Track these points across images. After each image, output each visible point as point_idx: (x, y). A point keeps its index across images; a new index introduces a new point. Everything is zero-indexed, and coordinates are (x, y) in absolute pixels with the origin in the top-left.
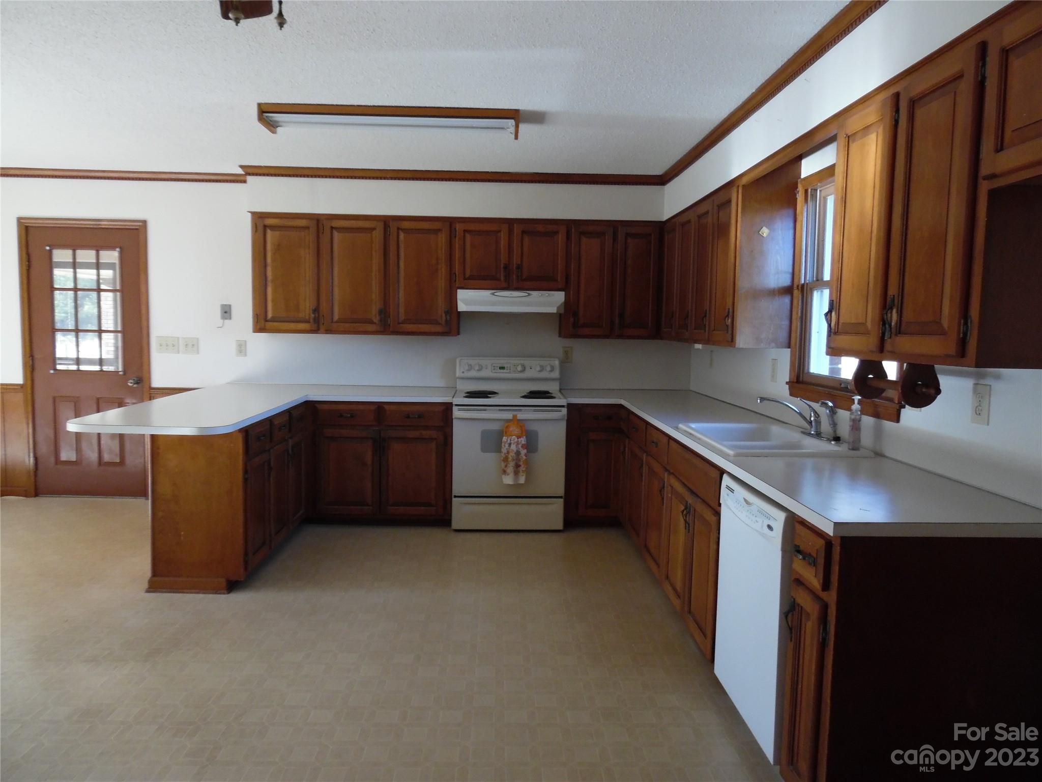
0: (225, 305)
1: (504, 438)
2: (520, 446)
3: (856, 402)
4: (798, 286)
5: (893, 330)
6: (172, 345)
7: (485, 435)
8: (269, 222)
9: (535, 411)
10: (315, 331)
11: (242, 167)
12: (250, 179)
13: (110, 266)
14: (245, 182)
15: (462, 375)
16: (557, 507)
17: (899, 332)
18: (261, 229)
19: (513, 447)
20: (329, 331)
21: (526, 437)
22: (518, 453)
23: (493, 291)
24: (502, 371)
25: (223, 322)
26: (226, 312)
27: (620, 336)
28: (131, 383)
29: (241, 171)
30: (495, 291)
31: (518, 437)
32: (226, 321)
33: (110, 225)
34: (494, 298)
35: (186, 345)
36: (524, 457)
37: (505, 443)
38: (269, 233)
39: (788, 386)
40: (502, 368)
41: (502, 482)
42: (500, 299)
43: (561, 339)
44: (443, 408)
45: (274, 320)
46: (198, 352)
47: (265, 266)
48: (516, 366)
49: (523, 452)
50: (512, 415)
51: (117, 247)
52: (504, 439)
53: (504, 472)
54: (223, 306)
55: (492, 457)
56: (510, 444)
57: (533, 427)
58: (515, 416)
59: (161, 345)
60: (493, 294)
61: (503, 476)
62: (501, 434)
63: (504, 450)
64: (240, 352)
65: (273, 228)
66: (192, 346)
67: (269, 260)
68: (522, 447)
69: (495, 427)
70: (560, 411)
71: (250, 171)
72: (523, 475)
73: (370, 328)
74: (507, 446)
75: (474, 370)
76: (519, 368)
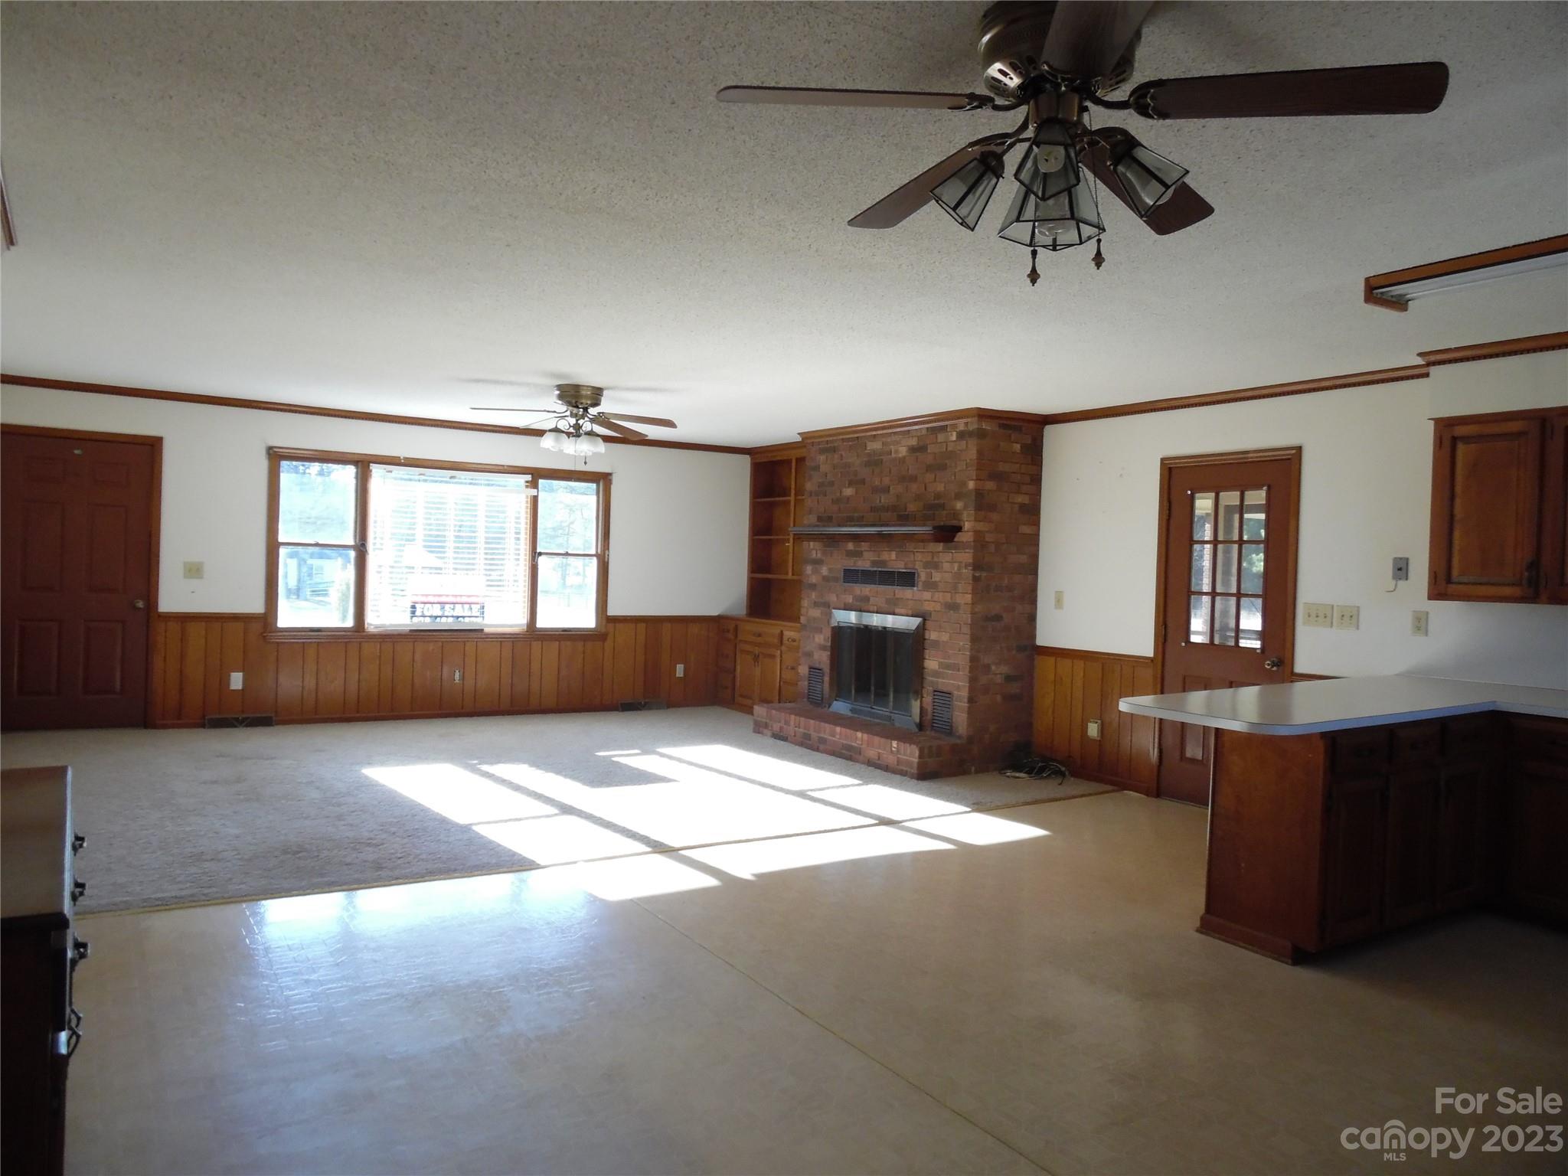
0: (1401, 559)
6: (1324, 615)
8: (1461, 431)
10: (1526, 599)
11: (1420, 355)
12: (1434, 371)
13: (1255, 509)
14: (1427, 375)
18: (1447, 443)
20: (1555, 600)
25: (1396, 585)
26: (1400, 569)
28: (1269, 665)
29: (1420, 361)
32: (1401, 583)
33: (1257, 457)
35: (1343, 616)
38: (1461, 448)
45: (1461, 581)
46: (1357, 627)
47: (1452, 498)
51: (1263, 486)
54: (1396, 560)
59: (1309, 616)
64: (1419, 628)
65: (1466, 439)
66: (1351, 617)
67: (1458, 489)
71: (1433, 358)
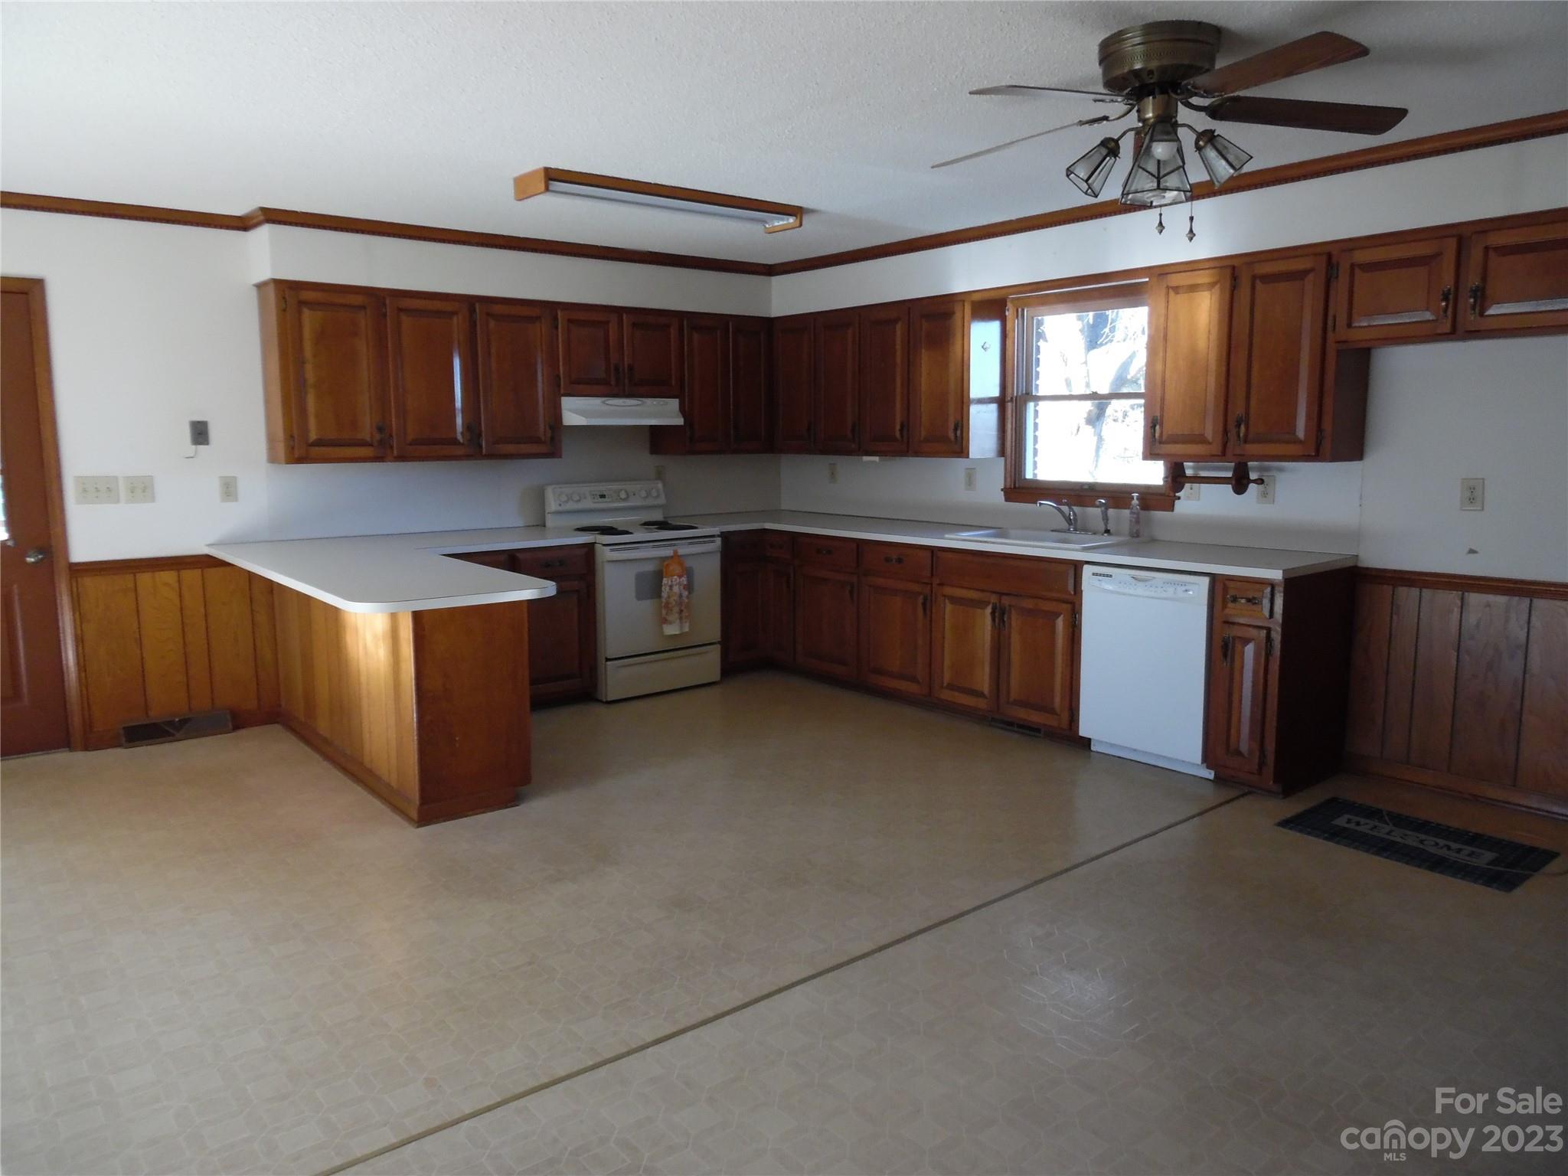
0: (201, 422)
1: (664, 579)
2: (682, 587)
3: (1135, 498)
4: (1012, 398)
5: (1242, 439)
7: (640, 577)
8: (308, 295)
9: (690, 544)
10: (378, 459)
15: (560, 509)
16: (714, 655)
17: (1246, 442)
18: (292, 306)
19: (676, 589)
20: (402, 458)
21: (688, 577)
22: (681, 596)
23: (604, 399)
24: (603, 499)
25: (195, 450)
26: (199, 434)
27: (735, 452)
28: (33, 558)
30: (606, 399)
31: (680, 576)
32: (200, 447)
34: (605, 408)
35: (131, 488)
36: (686, 600)
37: (665, 584)
38: (307, 311)
39: (1002, 493)
40: (602, 496)
41: (663, 633)
42: (612, 408)
43: (654, 456)
44: (585, 550)
45: (319, 443)
46: (153, 499)
47: (303, 363)
48: (618, 492)
49: (685, 593)
50: (672, 552)
52: (665, 581)
53: (665, 621)
54: (194, 424)
55: (647, 606)
56: (671, 587)
57: (689, 563)
58: (675, 552)
59: (84, 491)
60: (604, 402)
61: (664, 626)
62: (659, 575)
63: (664, 595)
64: (226, 496)
65: (313, 305)
66: (142, 489)
67: (308, 353)
68: (684, 588)
69: (650, 567)
70: (713, 542)
71: (274, 216)
72: (686, 622)
73: (460, 451)
74: (668, 588)
75: (573, 500)
76: (623, 495)
